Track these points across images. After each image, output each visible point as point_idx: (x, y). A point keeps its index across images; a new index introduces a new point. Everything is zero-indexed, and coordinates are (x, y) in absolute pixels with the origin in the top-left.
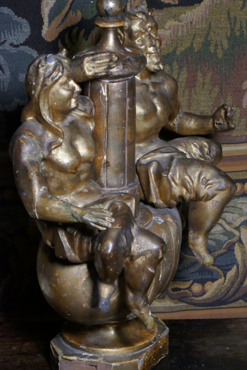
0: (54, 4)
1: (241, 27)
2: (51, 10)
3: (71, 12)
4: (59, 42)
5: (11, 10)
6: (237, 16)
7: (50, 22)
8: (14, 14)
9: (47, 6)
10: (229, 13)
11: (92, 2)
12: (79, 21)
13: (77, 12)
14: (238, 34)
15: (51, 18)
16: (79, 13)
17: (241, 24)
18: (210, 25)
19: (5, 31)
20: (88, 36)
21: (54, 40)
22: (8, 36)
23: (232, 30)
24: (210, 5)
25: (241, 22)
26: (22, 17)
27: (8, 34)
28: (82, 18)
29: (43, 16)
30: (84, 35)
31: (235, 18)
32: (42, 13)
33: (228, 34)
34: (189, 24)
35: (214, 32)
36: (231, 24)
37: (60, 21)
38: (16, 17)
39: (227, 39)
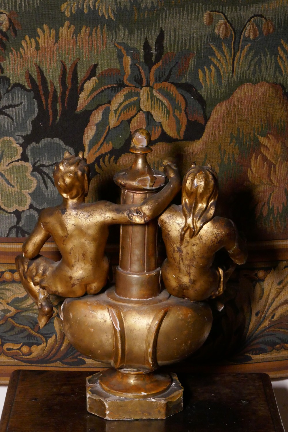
0: (93, 137)
1: (229, 158)
2: (91, 142)
3: (105, 143)
4: (96, 165)
5: (61, 140)
6: (226, 150)
7: (89, 150)
8: (63, 143)
9: (87, 138)
10: (220, 147)
11: (120, 136)
12: (111, 150)
13: (109, 143)
14: (226, 162)
15: (91, 147)
16: (111, 144)
17: (229, 155)
18: (206, 156)
19: (56, 156)
20: (117, 161)
21: (92, 163)
22: (58, 159)
23: (222, 160)
24: (206, 141)
25: (229, 153)
26: (69, 145)
27: (58, 158)
28: (113, 148)
29: (84, 145)
30: (114, 160)
31: (225, 150)
32: (84, 143)
33: (219, 162)
34: (191, 154)
35: (209, 161)
36: (221, 155)
37: (96, 150)
38: (65, 145)
39: (219, 166)
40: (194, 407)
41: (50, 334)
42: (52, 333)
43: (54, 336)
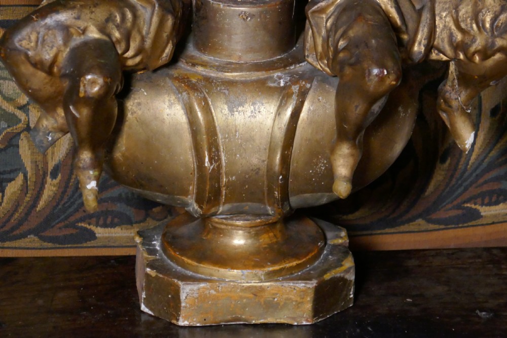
40: (370, 329)
41: (11, 172)
42: (15, 171)
43: (21, 177)
